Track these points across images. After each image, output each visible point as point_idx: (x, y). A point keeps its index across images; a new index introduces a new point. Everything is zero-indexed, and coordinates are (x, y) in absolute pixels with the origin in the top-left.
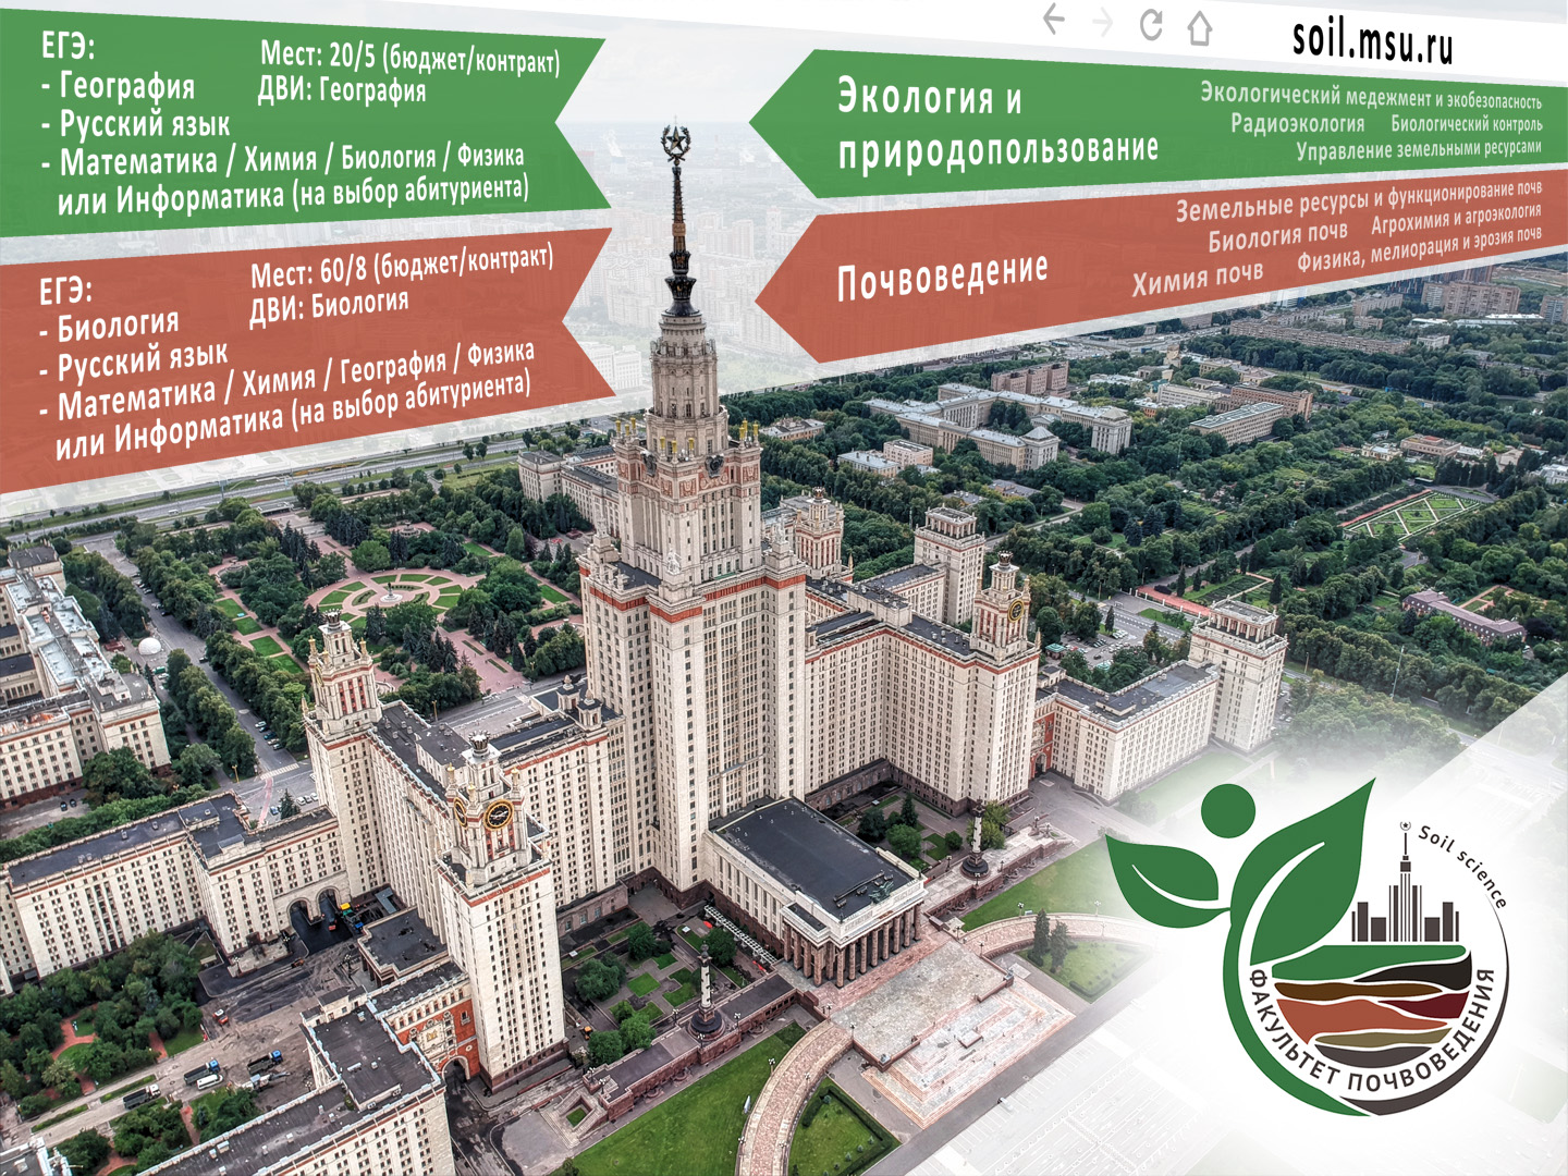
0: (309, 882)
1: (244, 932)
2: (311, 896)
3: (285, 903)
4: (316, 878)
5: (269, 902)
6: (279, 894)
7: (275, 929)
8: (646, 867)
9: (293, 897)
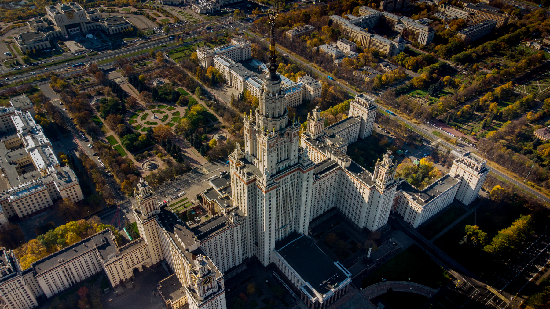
0: (139, 262)
1: (118, 280)
2: (139, 266)
3: (131, 269)
4: (141, 260)
5: (126, 271)
6: (129, 267)
7: (128, 277)
8: (252, 255)
9: (133, 267)
